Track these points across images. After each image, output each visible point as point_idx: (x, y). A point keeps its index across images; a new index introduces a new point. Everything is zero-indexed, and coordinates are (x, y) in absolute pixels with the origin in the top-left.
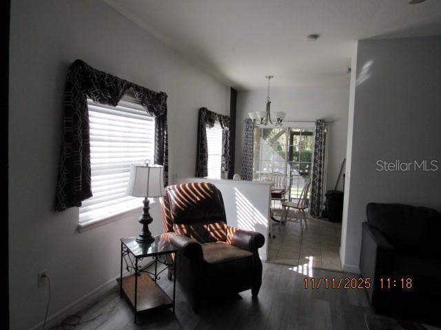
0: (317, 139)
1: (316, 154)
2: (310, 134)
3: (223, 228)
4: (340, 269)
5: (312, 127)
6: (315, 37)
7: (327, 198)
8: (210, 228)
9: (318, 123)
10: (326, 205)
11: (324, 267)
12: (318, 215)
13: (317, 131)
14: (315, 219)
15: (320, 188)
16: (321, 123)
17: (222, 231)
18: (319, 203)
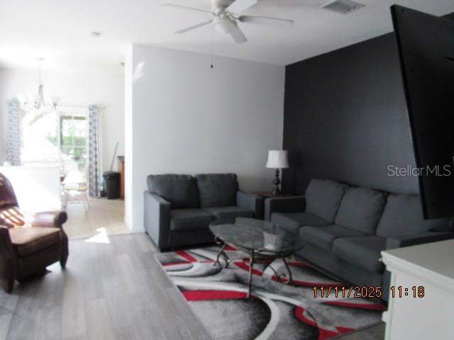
0: (90, 124)
1: (90, 138)
2: (83, 118)
3: (19, 213)
4: (128, 232)
5: (85, 113)
6: (98, 34)
7: (105, 179)
8: (5, 215)
9: (90, 109)
10: (103, 186)
11: (115, 234)
12: (97, 195)
13: (91, 116)
14: (95, 200)
15: (96, 170)
16: (94, 109)
17: (19, 217)
18: (97, 184)
